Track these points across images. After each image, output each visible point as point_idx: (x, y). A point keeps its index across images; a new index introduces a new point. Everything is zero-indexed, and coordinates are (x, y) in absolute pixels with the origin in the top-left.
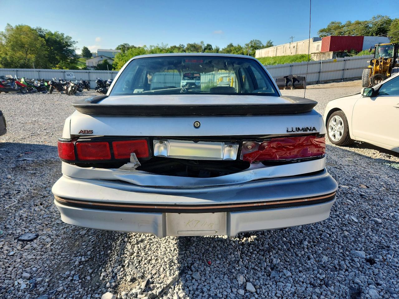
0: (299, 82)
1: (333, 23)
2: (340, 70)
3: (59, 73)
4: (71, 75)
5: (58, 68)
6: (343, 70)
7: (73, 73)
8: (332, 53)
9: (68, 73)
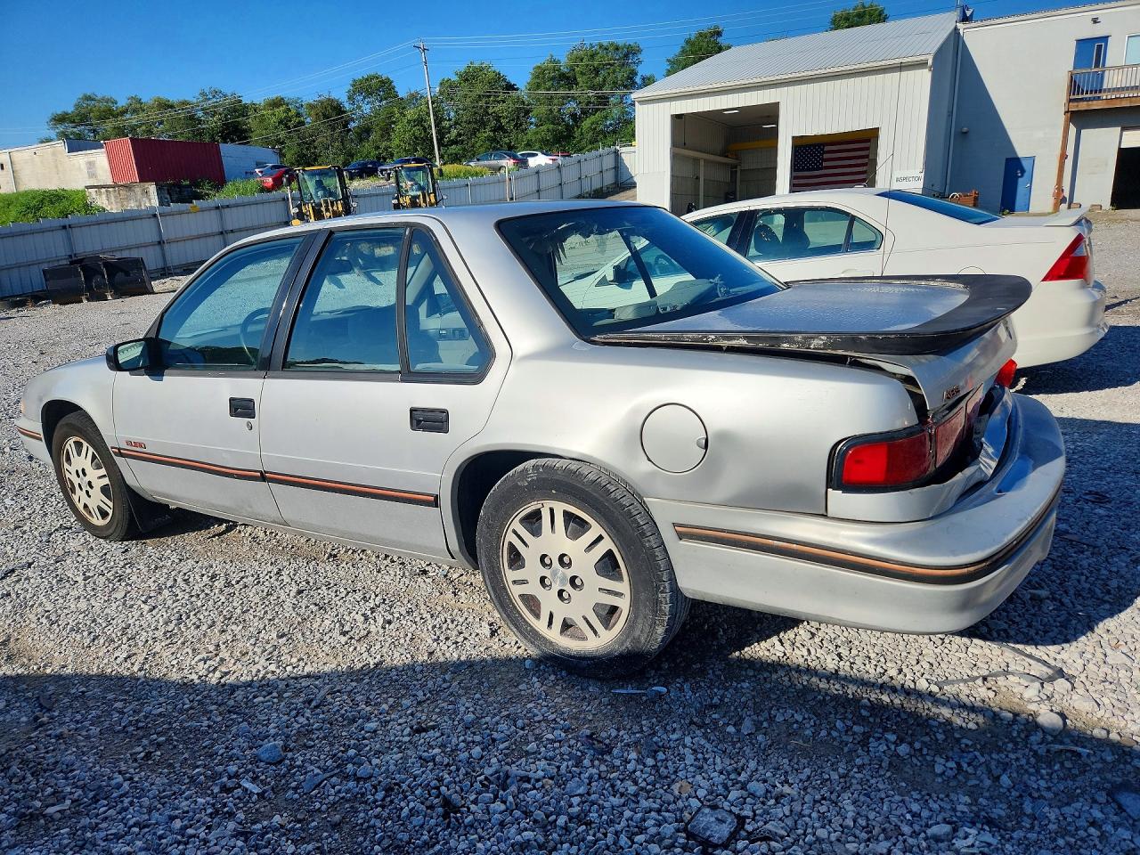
0: (127, 274)
1: (89, 98)
2: (212, 235)
6: (222, 233)
8: (152, 188)
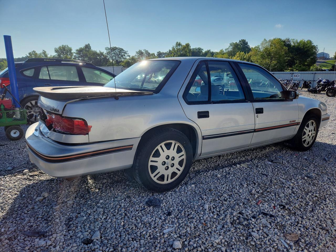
3: (288, 75)
4: (298, 76)
5: (289, 71)
7: (300, 74)
9: (295, 74)
